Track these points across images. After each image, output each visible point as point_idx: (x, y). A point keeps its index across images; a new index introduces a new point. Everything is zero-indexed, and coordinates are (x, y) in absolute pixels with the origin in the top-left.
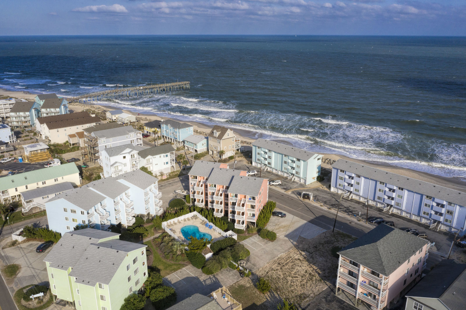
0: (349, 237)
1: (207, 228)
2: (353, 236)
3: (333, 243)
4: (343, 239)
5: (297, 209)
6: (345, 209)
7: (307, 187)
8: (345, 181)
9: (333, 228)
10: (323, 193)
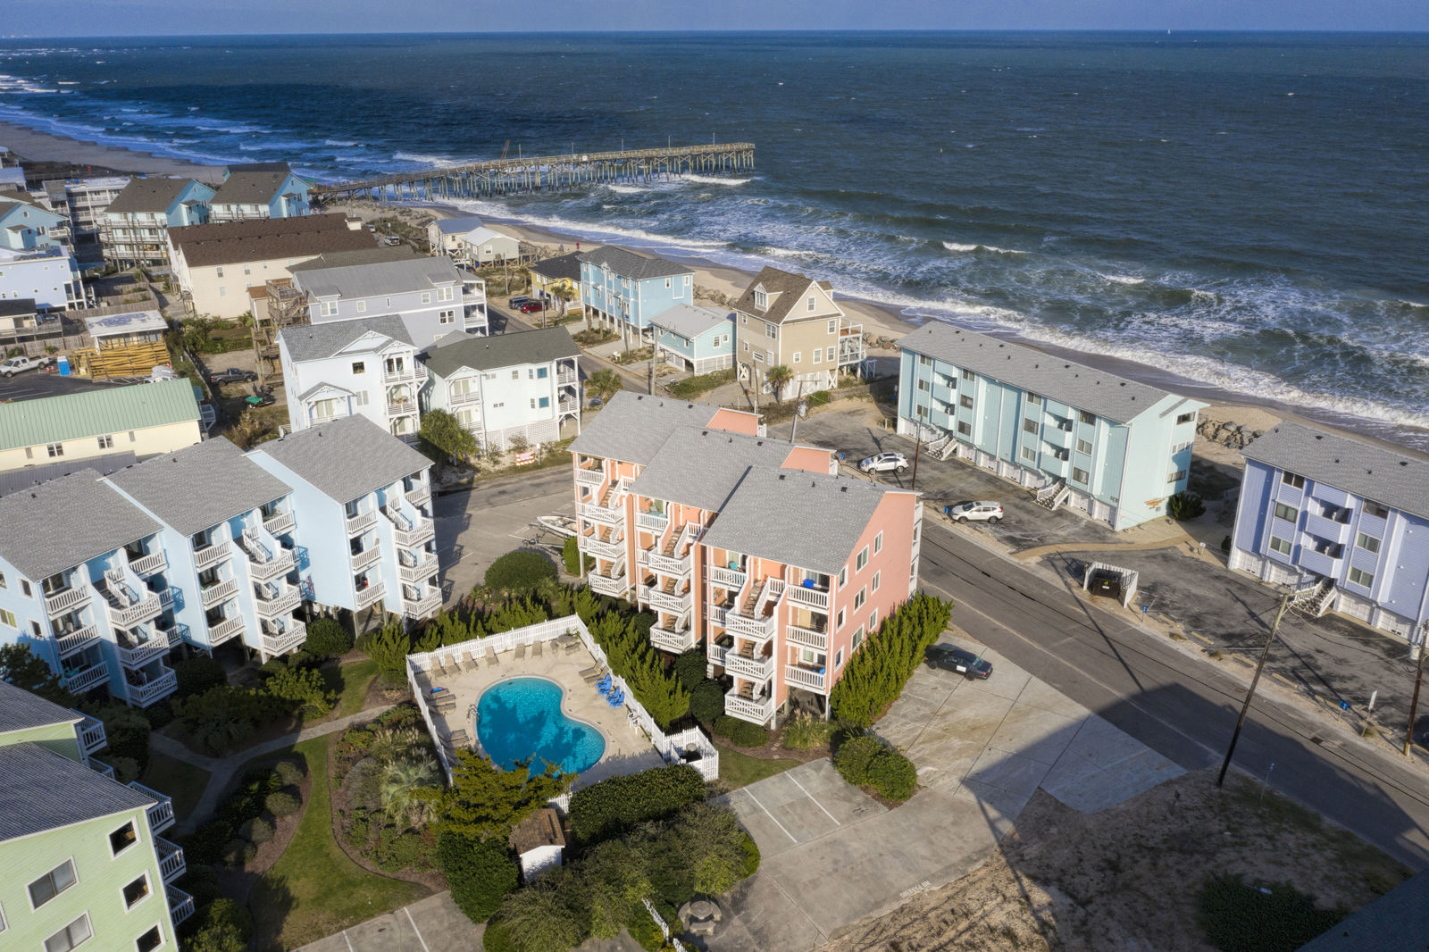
0: (1306, 822)
1: (603, 700)
2: (1328, 822)
3: (1213, 854)
4: (1270, 832)
5: (1056, 644)
6: (1292, 663)
7: (1119, 542)
8: (1302, 528)
9: (1223, 758)
10: (1189, 576)
